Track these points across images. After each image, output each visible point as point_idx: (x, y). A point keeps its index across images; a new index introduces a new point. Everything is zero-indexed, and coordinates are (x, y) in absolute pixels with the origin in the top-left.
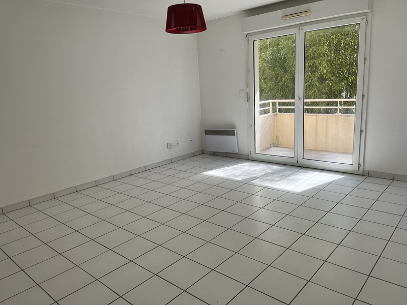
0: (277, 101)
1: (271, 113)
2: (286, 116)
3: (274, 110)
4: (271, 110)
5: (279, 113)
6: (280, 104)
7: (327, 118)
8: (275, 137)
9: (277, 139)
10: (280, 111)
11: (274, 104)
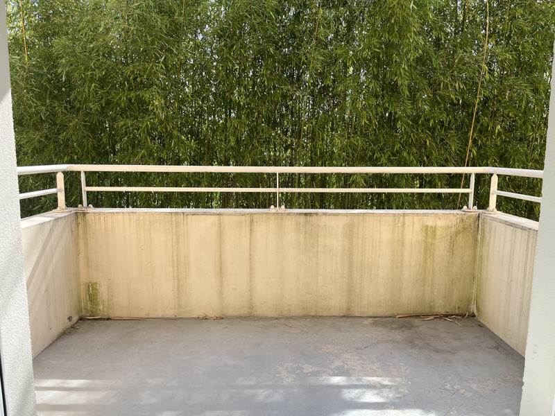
0: (82, 168)
1: (62, 210)
2: (120, 217)
3: (73, 199)
4: (61, 198)
5: (92, 209)
6: (93, 178)
7: (252, 221)
8: (83, 289)
9: (92, 293)
10: (97, 200)
11: (72, 179)
